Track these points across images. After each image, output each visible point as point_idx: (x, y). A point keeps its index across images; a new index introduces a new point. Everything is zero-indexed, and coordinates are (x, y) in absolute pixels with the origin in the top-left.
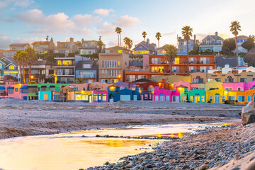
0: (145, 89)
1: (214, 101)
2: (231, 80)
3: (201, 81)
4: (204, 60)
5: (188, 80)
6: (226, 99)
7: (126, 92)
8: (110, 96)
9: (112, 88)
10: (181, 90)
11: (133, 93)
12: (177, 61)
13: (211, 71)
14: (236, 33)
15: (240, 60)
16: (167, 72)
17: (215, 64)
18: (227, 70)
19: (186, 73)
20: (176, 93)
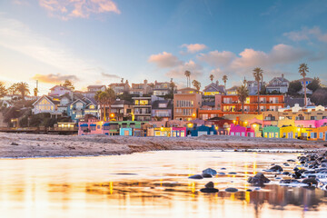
0: (221, 126)
1: (287, 137)
2: (301, 118)
3: (273, 118)
4: (273, 99)
5: (260, 118)
6: (299, 135)
7: (203, 128)
8: (188, 133)
9: (190, 125)
10: (255, 127)
11: (210, 130)
12: (248, 100)
13: (281, 110)
14: (304, 74)
15: (307, 100)
16: (239, 111)
17: (284, 104)
18: (296, 108)
19: (258, 112)
20: (249, 130)
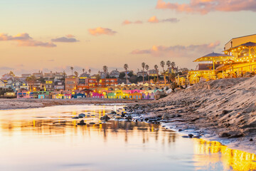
0: (88, 93)
1: (119, 98)
2: (125, 89)
3: (112, 89)
4: (112, 80)
5: (107, 89)
7: (79, 95)
8: (72, 96)
9: (73, 93)
10: (104, 93)
11: (83, 95)
12: (101, 81)
13: (116, 85)
14: (126, 69)
15: (128, 81)
16: (96, 86)
17: (117, 83)
18: (123, 85)
19: (105, 86)
20: (101, 95)
